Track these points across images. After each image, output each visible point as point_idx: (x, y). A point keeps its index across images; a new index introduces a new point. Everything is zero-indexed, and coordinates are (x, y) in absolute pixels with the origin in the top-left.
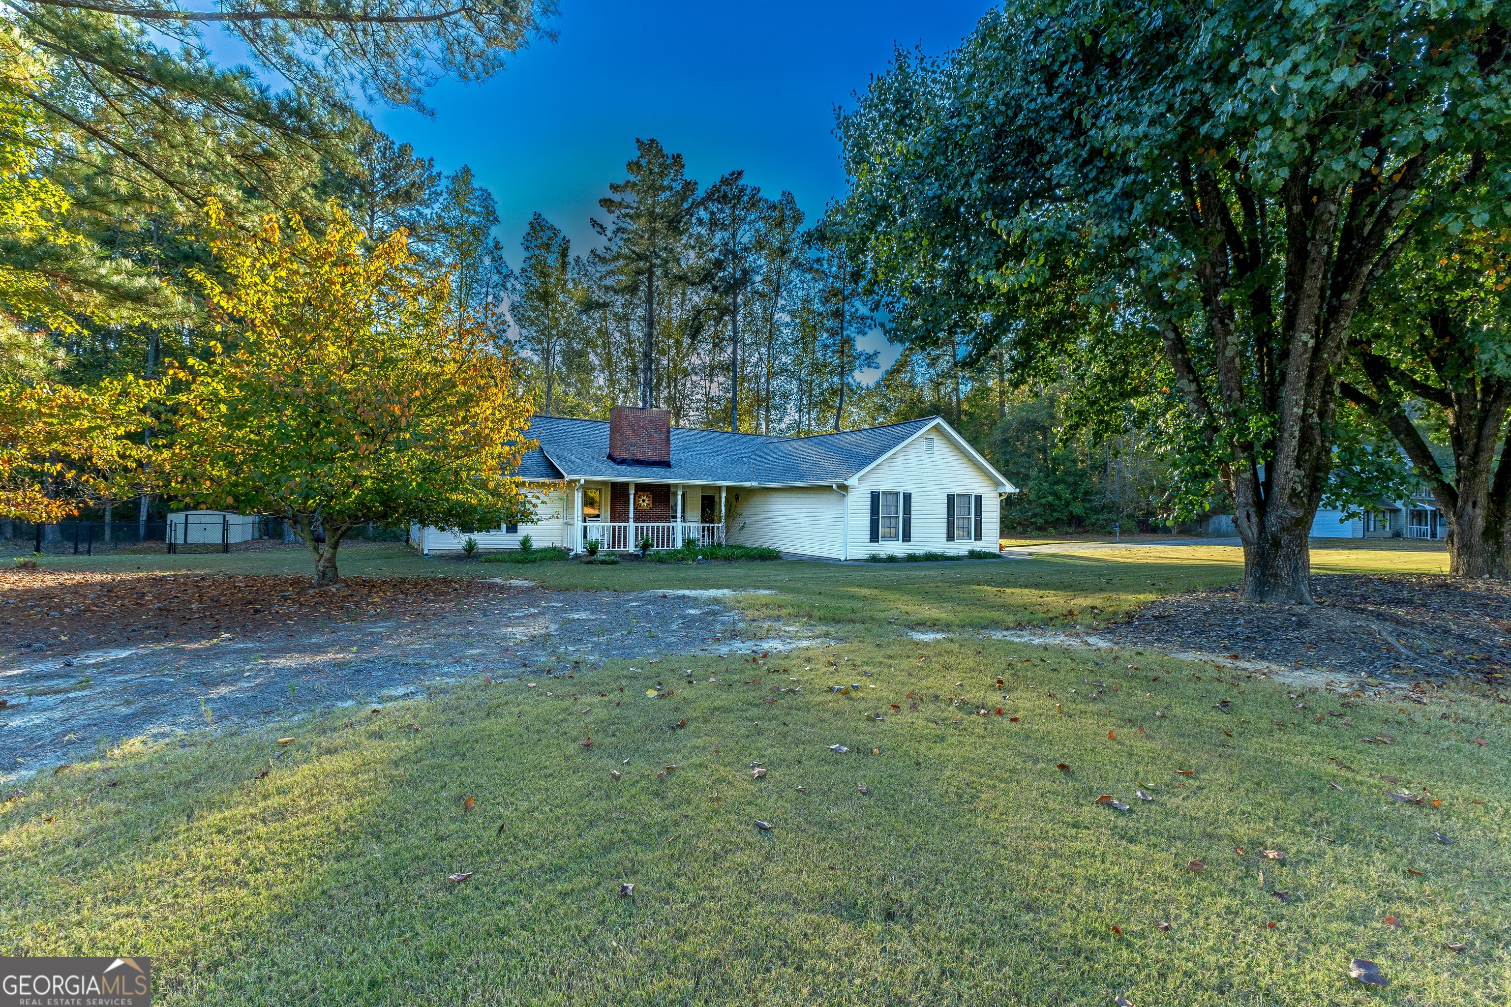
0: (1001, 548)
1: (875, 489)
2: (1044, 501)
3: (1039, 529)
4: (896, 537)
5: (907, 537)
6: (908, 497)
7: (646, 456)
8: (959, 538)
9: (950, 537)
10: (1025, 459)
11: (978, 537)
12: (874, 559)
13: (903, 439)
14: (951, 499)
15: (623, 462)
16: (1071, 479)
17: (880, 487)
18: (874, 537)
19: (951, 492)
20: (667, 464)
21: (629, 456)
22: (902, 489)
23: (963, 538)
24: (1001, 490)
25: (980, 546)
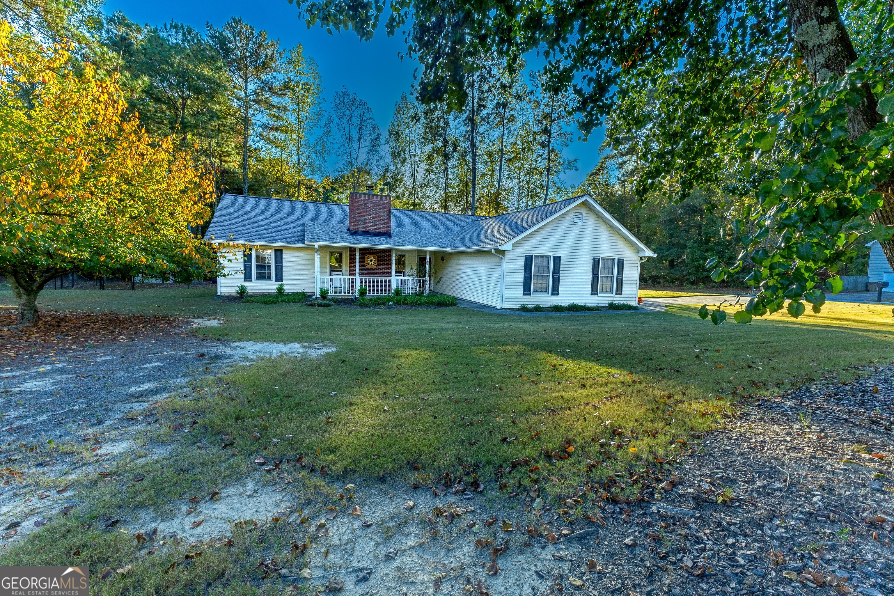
0: (640, 300)
1: (529, 253)
2: (696, 264)
3: (692, 283)
4: (546, 291)
5: (556, 291)
6: (557, 261)
7: (373, 229)
8: (602, 292)
9: (594, 291)
10: (684, 233)
11: (619, 292)
12: (524, 309)
13: (554, 213)
14: (596, 262)
15: (355, 233)
16: (719, 248)
17: (534, 252)
18: (527, 291)
19: (597, 256)
20: (388, 235)
21: (361, 229)
22: (553, 254)
23: (606, 292)
24: (641, 255)
25: (618, 300)
